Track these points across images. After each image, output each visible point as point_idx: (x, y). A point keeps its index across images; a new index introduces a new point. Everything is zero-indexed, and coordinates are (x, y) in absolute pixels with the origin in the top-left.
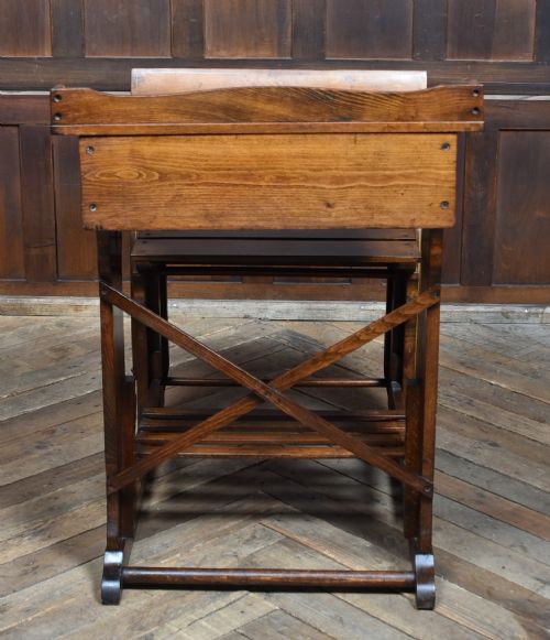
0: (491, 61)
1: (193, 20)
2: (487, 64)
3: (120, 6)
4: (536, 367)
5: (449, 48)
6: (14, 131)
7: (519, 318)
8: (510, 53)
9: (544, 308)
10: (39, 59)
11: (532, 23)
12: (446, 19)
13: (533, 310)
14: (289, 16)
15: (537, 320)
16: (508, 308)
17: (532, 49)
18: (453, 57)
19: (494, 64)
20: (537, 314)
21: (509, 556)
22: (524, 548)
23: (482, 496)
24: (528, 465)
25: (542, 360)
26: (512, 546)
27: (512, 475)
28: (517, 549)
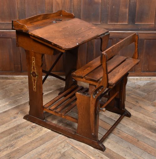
2: (117, 24)
3: (34, 11)
6: (11, 39)
8: (122, 22)
11: (127, 15)
19: (119, 24)
21: (127, 151)
22: (130, 149)
23: (119, 132)
24: (129, 122)
25: (129, 91)
26: (127, 148)
27: (125, 125)
28: (128, 149)
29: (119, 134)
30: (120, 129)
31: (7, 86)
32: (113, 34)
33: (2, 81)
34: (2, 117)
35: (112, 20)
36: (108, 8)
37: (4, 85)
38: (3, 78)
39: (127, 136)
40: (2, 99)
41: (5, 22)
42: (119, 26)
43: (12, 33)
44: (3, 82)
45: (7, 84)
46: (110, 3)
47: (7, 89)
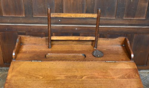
0: (135, 19)
1: (61, 8)
5: (125, 15)
9: (140, 71)
10: (22, 17)
12: (125, 9)
14: (85, 7)
17: (145, 16)
18: (125, 17)
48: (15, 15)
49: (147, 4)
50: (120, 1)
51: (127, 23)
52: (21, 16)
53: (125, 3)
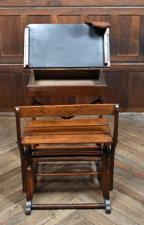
0: (128, 55)
2: (127, 56)
4: (140, 130)
5: (118, 52)
6: (13, 73)
7: (135, 115)
8: (133, 54)
11: (138, 46)
12: (117, 46)
13: (138, 114)
15: (139, 116)
16: (133, 113)
17: (138, 52)
18: (119, 55)
19: (129, 56)
20: (139, 114)
21: (139, 187)
22: (142, 184)
23: (131, 169)
24: (141, 159)
25: (142, 127)
26: (139, 184)
27: (137, 162)
28: (141, 184)
29: (131, 171)
30: (131, 166)
31: (10, 123)
32: (123, 66)
33: (3, 118)
34: (10, 156)
35: (122, 52)
36: (118, 40)
37: (7, 123)
38: (4, 115)
39: (139, 172)
40: (7, 138)
41: (8, 55)
42: (129, 58)
43: (15, 67)
44: (5, 119)
45: (9, 122)
46: (119, 34)
47: (10, 127)
48: (13, 55)
49: (138, 41)
50: (112, 38)
51: (122, 60)
52: (18, 56)
53: (117, 40)
